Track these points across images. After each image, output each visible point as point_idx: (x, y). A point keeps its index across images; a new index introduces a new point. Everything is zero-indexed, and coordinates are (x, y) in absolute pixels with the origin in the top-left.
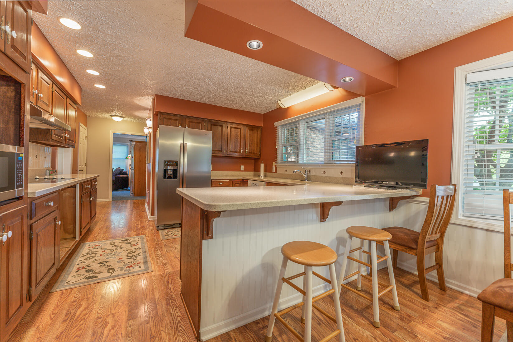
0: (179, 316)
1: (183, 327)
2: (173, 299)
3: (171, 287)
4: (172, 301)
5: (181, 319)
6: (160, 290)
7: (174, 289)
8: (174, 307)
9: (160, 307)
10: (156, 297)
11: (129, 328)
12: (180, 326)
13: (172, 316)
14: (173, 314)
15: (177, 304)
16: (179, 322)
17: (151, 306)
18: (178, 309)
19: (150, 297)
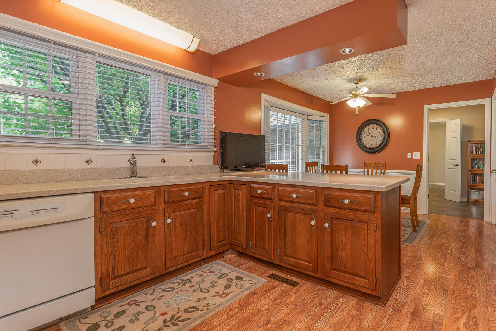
0: (400, 293)
1: (403, 287)
2: (394, 308)
3: (385, 321)
4: (396, 307)
5: (401, 291)
6: (399, 326)
7: (385, 317)
8: (399, 302)
9: (410, 309)
10: (409, 320)
11: (443, 309)
12: (404, 288)
13: (405, 297)
14: (404, 298)
15: (394, 302)
16: (403, 291)
17: (418, 315)
18: (397, 298)
19: (415, 325)
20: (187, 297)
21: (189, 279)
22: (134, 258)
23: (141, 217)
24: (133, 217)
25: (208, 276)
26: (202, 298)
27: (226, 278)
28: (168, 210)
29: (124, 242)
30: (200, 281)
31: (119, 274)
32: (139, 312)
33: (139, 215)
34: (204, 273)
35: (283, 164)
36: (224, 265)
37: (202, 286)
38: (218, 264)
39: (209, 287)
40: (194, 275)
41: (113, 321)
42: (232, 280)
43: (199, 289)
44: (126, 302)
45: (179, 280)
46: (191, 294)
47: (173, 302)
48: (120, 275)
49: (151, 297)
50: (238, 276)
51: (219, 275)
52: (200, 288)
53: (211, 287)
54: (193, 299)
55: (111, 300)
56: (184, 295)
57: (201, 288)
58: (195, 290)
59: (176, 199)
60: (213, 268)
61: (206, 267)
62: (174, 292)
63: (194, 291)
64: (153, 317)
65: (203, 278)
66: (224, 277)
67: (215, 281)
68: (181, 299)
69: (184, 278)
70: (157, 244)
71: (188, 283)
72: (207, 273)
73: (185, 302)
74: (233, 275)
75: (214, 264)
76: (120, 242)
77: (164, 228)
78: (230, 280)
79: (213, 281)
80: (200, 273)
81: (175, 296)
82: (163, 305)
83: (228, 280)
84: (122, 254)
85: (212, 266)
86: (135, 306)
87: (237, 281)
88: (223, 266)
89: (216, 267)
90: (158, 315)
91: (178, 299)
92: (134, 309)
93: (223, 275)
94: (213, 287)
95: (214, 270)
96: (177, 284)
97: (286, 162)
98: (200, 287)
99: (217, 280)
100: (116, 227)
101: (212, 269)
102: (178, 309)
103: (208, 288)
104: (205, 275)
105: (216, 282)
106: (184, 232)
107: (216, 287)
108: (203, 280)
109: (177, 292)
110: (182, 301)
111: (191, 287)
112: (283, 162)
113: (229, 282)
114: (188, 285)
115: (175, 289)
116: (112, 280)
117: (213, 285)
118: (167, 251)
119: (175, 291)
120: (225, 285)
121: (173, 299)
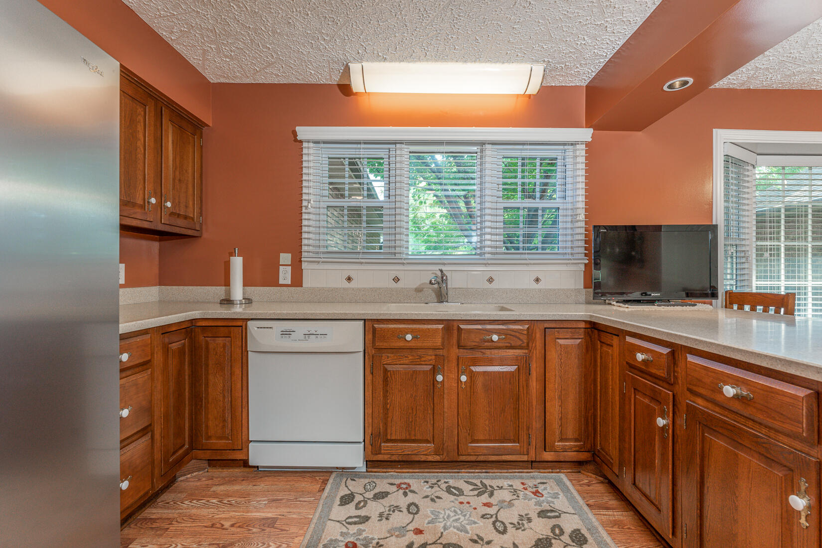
20: (467, 522)
21: (493, 488)
22: (412, 421)
23: (423, 363)
24: (412, 362)
25: (526, 497)
26: (485, 540)
27: (554, 522)
28: (464, 361)
29: (400, 394)
30: (505, 501)
31: (393, 438)
32: (398, 506)
33: (419, 360)
34: (524, 488)
35: (775, 292)
36: (568, 489)
37: (502, 516)
38: (559, 482)
39: (511, 523)
40: (506, 483)
41: (368, 501)
42: (562, 532)
43: (494, 516)
44: (397, 482)
45: (478, 482)
46: (476, 520)
47: (443, 517)
48: (393, 440)
49: (427, 490)
50: (579, 530)
51: (545, 506)
52: (496, 517)
53: (514, 524)
54: (470, 532)
55: (389, 468)
56: (465, 516)
57: (498, 516)
58: (486, 514)
59: (477, 344)
60: (545, 486)
61: (534, 478)
62: (457, 500)
63: (483, 516)
64: (403, 527)
65: (515, 497)
66: (550, 517)
67: (529, 516)
68: (456, 520)
69: (487, 482)
70: (446, 410)
71: (486, 495)
72: (526, 492)
73: (458, 529)
74: (569, 523)
75: (551, 478)
76: (395, 393)
77: (457, 387)
78: (557, 531)
79: (526, 515)
80: (517, 484)
81: (453, 509)
82: (430, 514)
83: (553, 530)
84: (396, 410)
85: (545, 481)
86: (402, 493)
87: (569, 541)
88: (566, 490)
89: (551, 487)
90: (411, 529)
91: (453, 516)
92: (398, 498)
93: (552, 511)
94: (518, 526)
95: (544, 493)
96: (471, 487)
97: (786, 288)
98: (498, 514)
99: (533, 515)
100: (390, 370)
101: (541, 488)
102: (440, 535)
103: (508, 525)
104: (521, 494)
105: (529, 520)
106: (491, 401)
107: (522, 530)
108: (512, 502)
109: (461, 503)
110: (455, 524)
111: (485, 505)
112: (779, 288)
113: (552, 535)
114: (485, 498)
115: (463, 495)
116: (384, 442)
117: (520, 522)
118: (461, 426)
119: (461, 499)
120: (541, 537)
121: (448, 512)
